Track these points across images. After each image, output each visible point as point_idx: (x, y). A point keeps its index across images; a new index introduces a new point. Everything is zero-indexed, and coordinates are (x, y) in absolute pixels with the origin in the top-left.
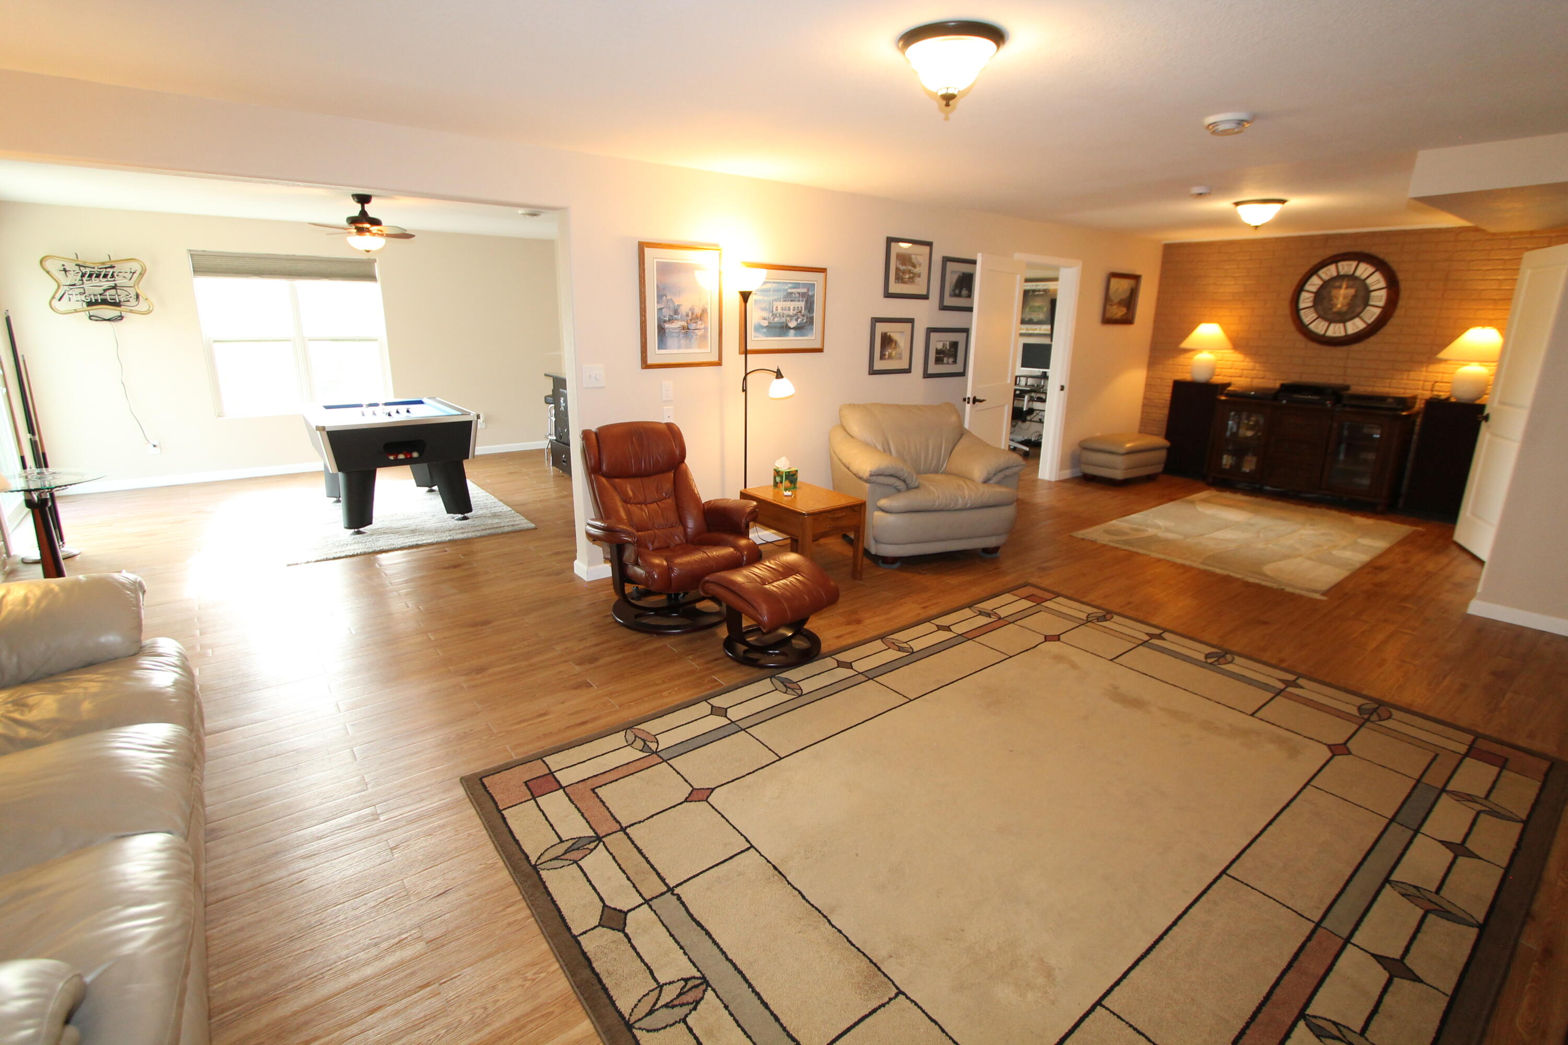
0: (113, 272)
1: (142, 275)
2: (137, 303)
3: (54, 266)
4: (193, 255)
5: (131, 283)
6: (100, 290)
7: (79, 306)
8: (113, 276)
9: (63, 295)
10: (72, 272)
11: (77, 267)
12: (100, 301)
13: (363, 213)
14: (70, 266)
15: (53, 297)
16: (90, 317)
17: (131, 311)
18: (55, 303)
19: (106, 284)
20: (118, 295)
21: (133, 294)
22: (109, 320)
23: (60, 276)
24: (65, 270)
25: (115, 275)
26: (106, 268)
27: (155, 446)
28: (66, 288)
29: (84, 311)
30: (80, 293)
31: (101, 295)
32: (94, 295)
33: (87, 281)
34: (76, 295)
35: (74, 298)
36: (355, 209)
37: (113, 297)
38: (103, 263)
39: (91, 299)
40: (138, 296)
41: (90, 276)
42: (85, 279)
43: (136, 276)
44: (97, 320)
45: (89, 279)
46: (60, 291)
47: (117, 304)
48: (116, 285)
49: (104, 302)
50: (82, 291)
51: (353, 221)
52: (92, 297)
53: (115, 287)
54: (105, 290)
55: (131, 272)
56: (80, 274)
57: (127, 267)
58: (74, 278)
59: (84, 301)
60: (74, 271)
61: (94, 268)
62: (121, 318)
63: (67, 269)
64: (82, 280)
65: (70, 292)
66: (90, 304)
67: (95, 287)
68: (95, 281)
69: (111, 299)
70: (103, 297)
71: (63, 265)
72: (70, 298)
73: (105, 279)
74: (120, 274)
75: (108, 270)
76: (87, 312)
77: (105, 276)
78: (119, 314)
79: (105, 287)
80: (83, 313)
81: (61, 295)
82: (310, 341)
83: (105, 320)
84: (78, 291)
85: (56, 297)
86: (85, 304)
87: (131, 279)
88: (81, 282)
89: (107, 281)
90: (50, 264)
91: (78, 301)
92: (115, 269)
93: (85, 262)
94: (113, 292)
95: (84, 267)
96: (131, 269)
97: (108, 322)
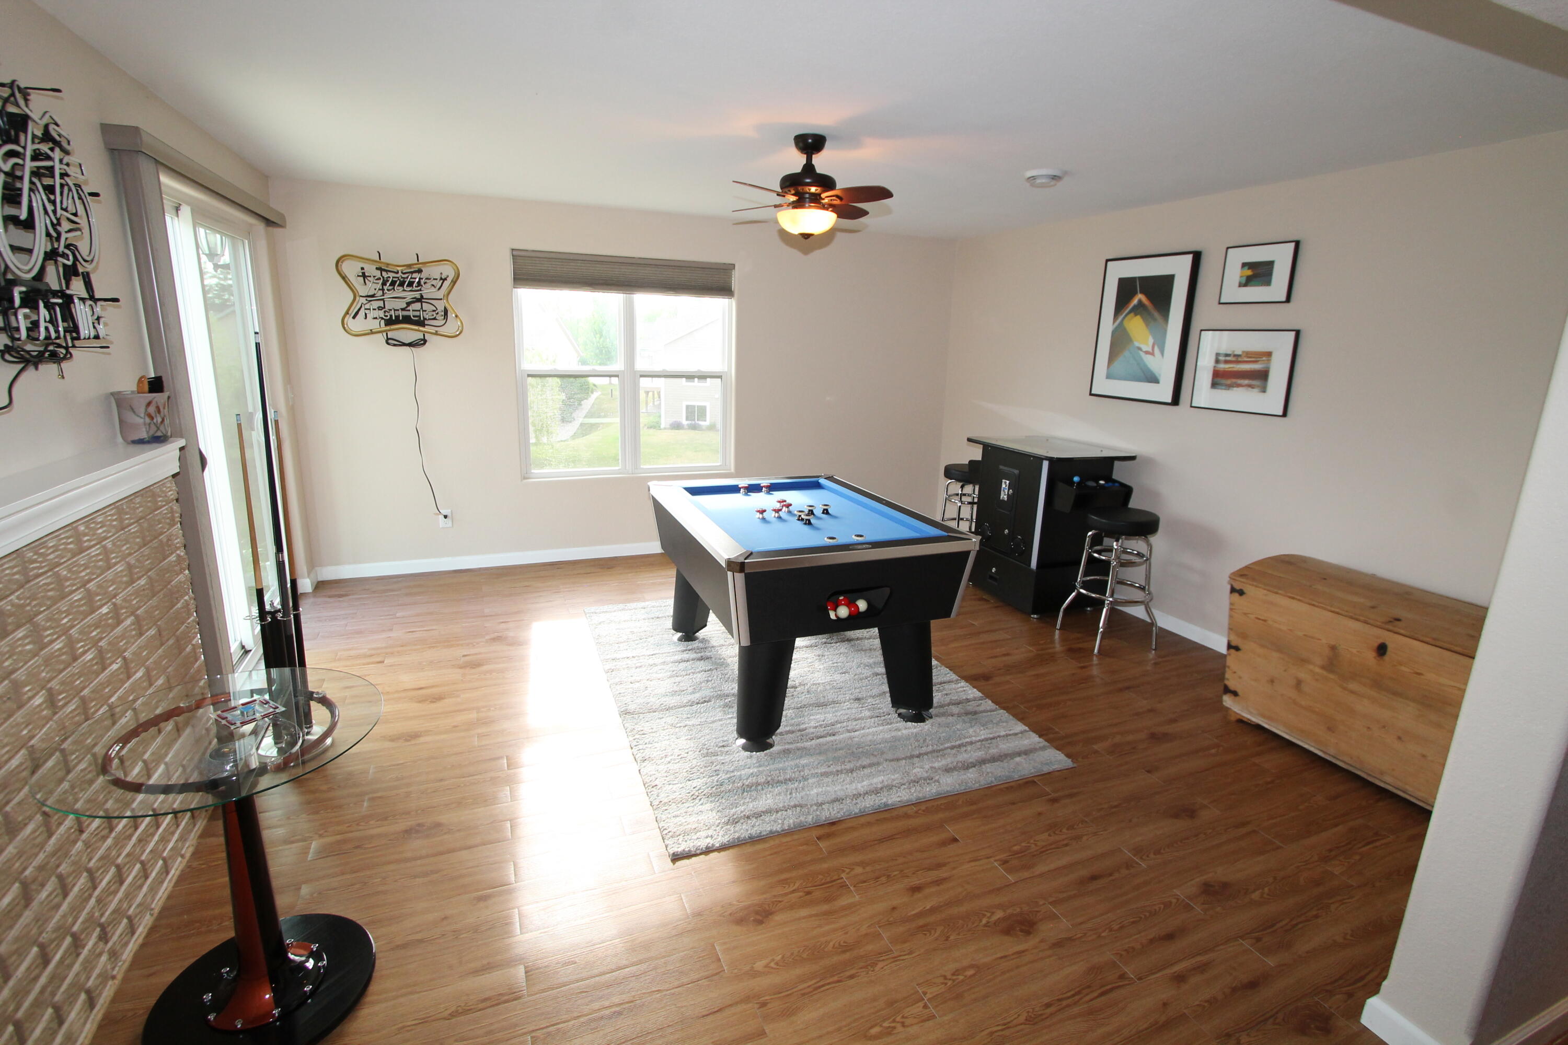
0: (420, 279)
1: (454, 282)
2: (444, 321)
3: (351, 269)
4: (516, 256)
5: (440, 294)
6: (402, 304)
7: (375, 325)
8: (419, 284)
9: (359, 309)
10: (372, 279)
11: (379, 272)
12: (401, 318)
13: (809, 168)
14: (371, 270)
15: (347, 313)
16: (388, 341)
17: (436, 334)
18: (349, 320)
19: (410, 295)
20: (423, 311)
21: (441, 308)
22: (410, 345)
23: (357, 283)
24: (364, 276)
25: (422, 282)
26: (412, 273)
27: (446, 517)
28: (363, 300)
29: (382, 332)
30: (380, 308)
31: (403, 310)
33: (388, 290)
34: (374, 309)
35: (371, 315)
36: (795, 161)
37: (417, 314)
38: (409, 266)
39: (391, 316)
40: (446, 312)
41: (393, 283)
42: (385, 288)
43: (447, 283)
44: (395, 345)
45: (391, 288)
46: (355, 304)
47: (421, 323)
48: (422, 296)
49: (407, 320)
50: (381, 304)
51: (791, 183)
52: (392, 313)
53: (420, 300)
54: (408, 304)
55: (441, 279)
56: (381, 281)
57: (433, 272)
58: (372, 287)
59: (382, 318)
60: (374, 277)
61: (397, 273)
62: (421, 343)
63: (366, 274)
64: (383, 290)
65: (367, 306)
66: (389, 322)
67: (397, 300)
68: (398, 292)
70: (405, 313)
71: (362, 269)
72: (366, 314)
73: (410, 289)
74: (427, 281)
75: (414, 275)
76: (385, 334)
77: (411, 284)
78: (422, 337)
79: (408, 300)
80: (380, 335)
81: (356, 310)
82: (642, 376)
83: (404, 344)
84: (376, 304)
85: (350, 312)
86: (383, 322)
87: (439, 289)
88: (381, 292)
89: (411, 291)
90: (347, 267)
91: (376, 318)
92: (424, 275)
93: (388, 265)
94: (417, 306)
95: (387, 271)
96: (441, 273)
97: (408, 348)
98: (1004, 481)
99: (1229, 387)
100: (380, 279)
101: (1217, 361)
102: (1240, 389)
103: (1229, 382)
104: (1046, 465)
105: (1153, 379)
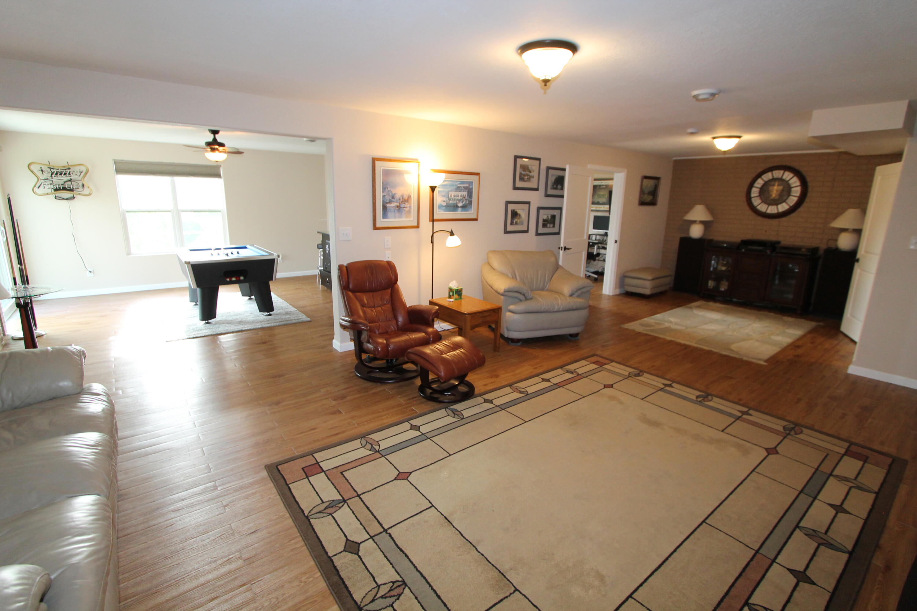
0: (70, 172)
1: (86, 173)
2: (83, 189)
3: (36, 168)
4: (116, 162)
5: (80, 178)
6: (62, 182)
7: (49, 191)
8: (69, 174)
9: (41, 185)
10: (46, 172)
11: (49, 169)
12: (62, 188)
13: (215, 140)
14: (45, 168)
15: (35, 186)
16: (56, 198)
17: (79, 194)
18: (36, 189)
19: (65, 178)
20: (72, 185)
21: (81, 184)
22: (66, 199)
23: (39, 174)
24: (42, 171)
25: (71, 173)
26: (65, 169)
27: (90, 272)
28: (43, 181)
29: (52, 194)
30: (51, 184)
33: (54, 177)
34: (48, 185)
35: (47, 187)
36: (210, 138)
37: (69, 186)
38: (64, 167)
39: (57, 187)
40: (83, 186)
41: (57, 174)
42: (53, 176)
43: (83, 174)
44: (59, 199)
45: (56, 176)
46: (39, 182)
47: (71, 190)
48: (71, 179)
49: (64, 189)
50: (51, 182)
51: (209, 144)
52: (57, 186)
54: (65, 182)
55: (80, 172)
56: (51, 173)
57: (77, 169)
58: (47, 175)
59: (52, 188)
60: (47, 171)
61: (58, 169)
62: (74, 198)
63: (43, 170)
64: (52, 176)
65: (45, 183)
66: (56, 190)
67: (59, 180)
68: (59, 177)
69: (68, 187)
70: (63, 186)
71: (41, 168)
72: (44, 187)
73: (65, 176)
74: (74, 173)
75: (67, 170)
76: (54, 195)
77: (65, 174)
78: (73, 196)
79: (65, 180)
80: (52, 195)
81: (39, 185)
82: (181, 211)
83: (64, 199)
84: (49, 183)
85: (36, 186)
86: (53, 190)
87: (80, 176)
88: (51, 178)
89: (66, 177)
90: (33, 167)
91: (49, 188)
92: (71, 170)
93: (53, 166)
94: (69, 183)
95: (53, 169)
96: (80, 170)
97: (66, 200)
100: (50, 172)
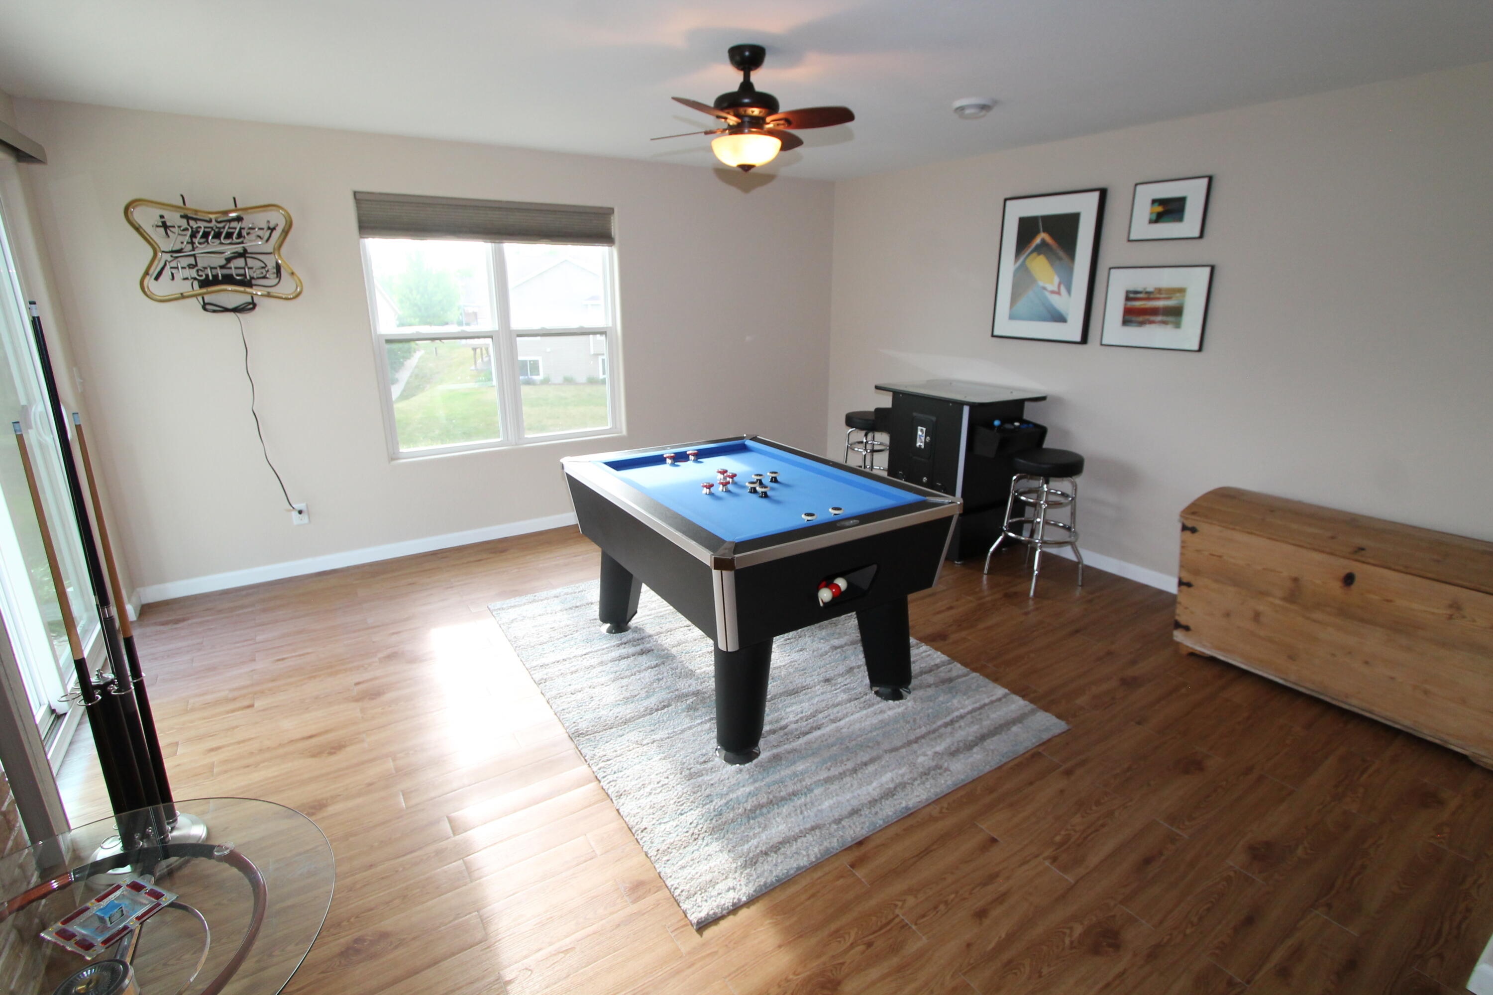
0: (241, 229)
1: (286, 232)
2: (277, 280)
3: (147, 218)
4: (359, 198)
5: (269, 247)
6: (220, 261)
7: (186, 287)
8: (240, 235)
9: (163, 268)
10: (176, 230)
11: (185, 221)
12: (220, 278)
14: (173, 218)
15: (147, 273)
16: (205, 306)
17: (269, 295)
18: (150, 282)
19: (229, 250)
20: (249, 268)
21: (271, 265)
22: (235, 310)
23: (157, 235)
24: (165, 226)
25: (244, 233)
26: (229, 221)
27: (300, 512)
28: (168, 257)
29: (196, 296)
30: (191, 266)
31: (222, 267)
32: (211, 268)
33: (200, 243)
34: (183, 268)
35: (180, 274)
37: (242, 272)
38: (226, 213)
39: (207, 276)
40: (278, 268)
41: (206, 235)
42: (196, 241)
43: (276, 234)
44: (214, 311)
45: (203, 240)
46: (156, 262)
47: (247, 283)
48: (245, 251)
49: (229, 280)
50: (192, 261)
52: (209, 271)
53: (244, 254)
54: (229, 260)
55: (269, 228)
56: (189, 233)
57: (260, 219)
58: (177, 240)
59: (195, 279)
60: (179, 227)
61: (210, 221)
62: (249, 307)
63: (168, 224)
64: (192, 243)
65: (174, 264)
66: (205, 283)
67: (213, 256)
68: (214, 245)
69: (238, 275)
70: (225, 272)
71: (162, 217)
72: (172, 274)
73: (229, 241)
74: (251, 231)
75: (233, 224)
76: (200, 299)
77: (229, 235)
78: (250, 300)
79: (228, 254)
80: (194, 299)
81: (159, 269)
82: (519, 336)
83: (226, 310)
84: (185, 262)
85: (151, 272)
86: (196, 284)
87: (268, 240)
88: (190, 247)
89: (231, 244)
90: (138, 215)
91: (187, 279)
92: (244, 224)
93: (196, 212)
94: (240, 262)
95: (196, 220)
96: (268, 222)
97: (231, 316)
98: (919, 428)
99: (1141, 324)
100: (186, 229)
101: (1128, 299)
102: (1153, 326)
103: (1141, 319)
104: (966, 410)
105: (1060, 318)
